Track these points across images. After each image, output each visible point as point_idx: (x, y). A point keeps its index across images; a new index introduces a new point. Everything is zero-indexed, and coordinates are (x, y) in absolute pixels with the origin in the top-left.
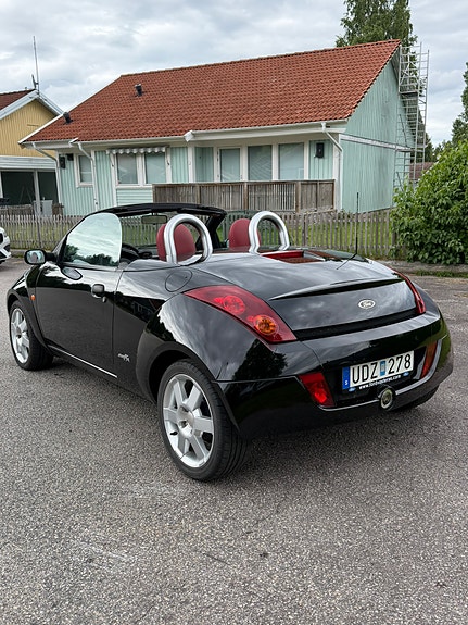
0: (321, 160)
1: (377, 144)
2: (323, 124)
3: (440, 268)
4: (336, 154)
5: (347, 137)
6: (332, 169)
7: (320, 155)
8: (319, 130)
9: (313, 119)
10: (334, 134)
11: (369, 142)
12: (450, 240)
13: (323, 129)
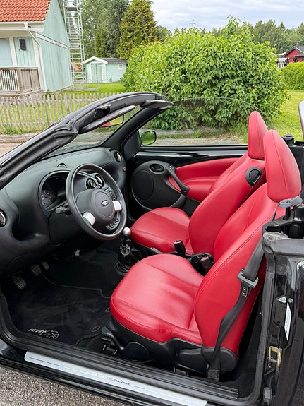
0: (25, 52)
1: (55, 43)
2: (26, 24)
3: (174, 132)
4: (36, 48)
5: (40, 36)
6: (34, 58)
7: (23, 48)
8: (23, 29)
9: (17, 20)
10: (33, 32)
11: (51, 41)
12: (182, 112)
13: (26, 28)
